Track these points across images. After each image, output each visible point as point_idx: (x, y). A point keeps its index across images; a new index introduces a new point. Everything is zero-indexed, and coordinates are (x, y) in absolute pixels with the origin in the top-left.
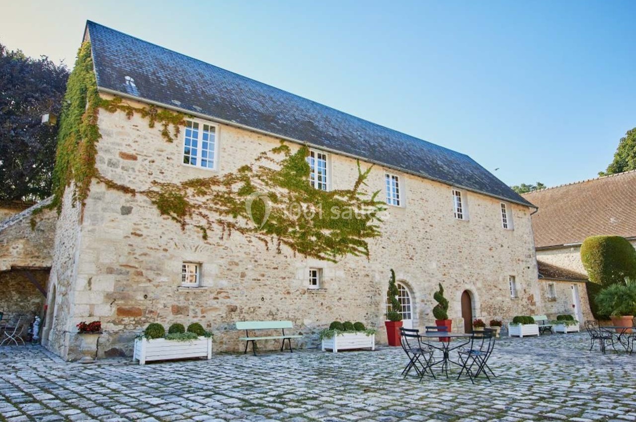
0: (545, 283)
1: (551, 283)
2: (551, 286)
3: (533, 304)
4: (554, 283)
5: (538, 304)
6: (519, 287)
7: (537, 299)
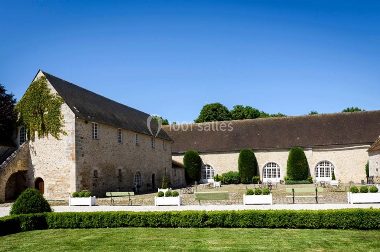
0: (174, 169)
1: (175, 169)
2: (175, 170)
3: (170, 177)
4: (176, 169)
5: (171, 177)
6: (166, 171)
7: (171, 175)
